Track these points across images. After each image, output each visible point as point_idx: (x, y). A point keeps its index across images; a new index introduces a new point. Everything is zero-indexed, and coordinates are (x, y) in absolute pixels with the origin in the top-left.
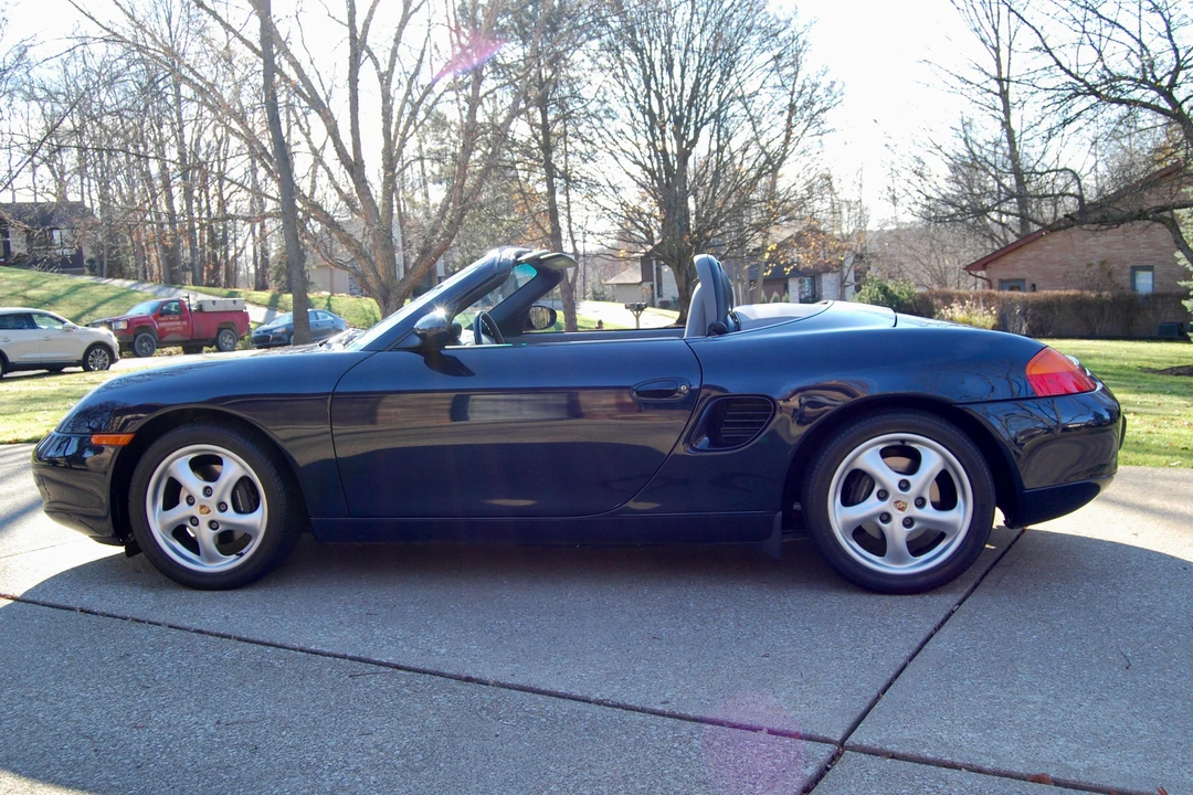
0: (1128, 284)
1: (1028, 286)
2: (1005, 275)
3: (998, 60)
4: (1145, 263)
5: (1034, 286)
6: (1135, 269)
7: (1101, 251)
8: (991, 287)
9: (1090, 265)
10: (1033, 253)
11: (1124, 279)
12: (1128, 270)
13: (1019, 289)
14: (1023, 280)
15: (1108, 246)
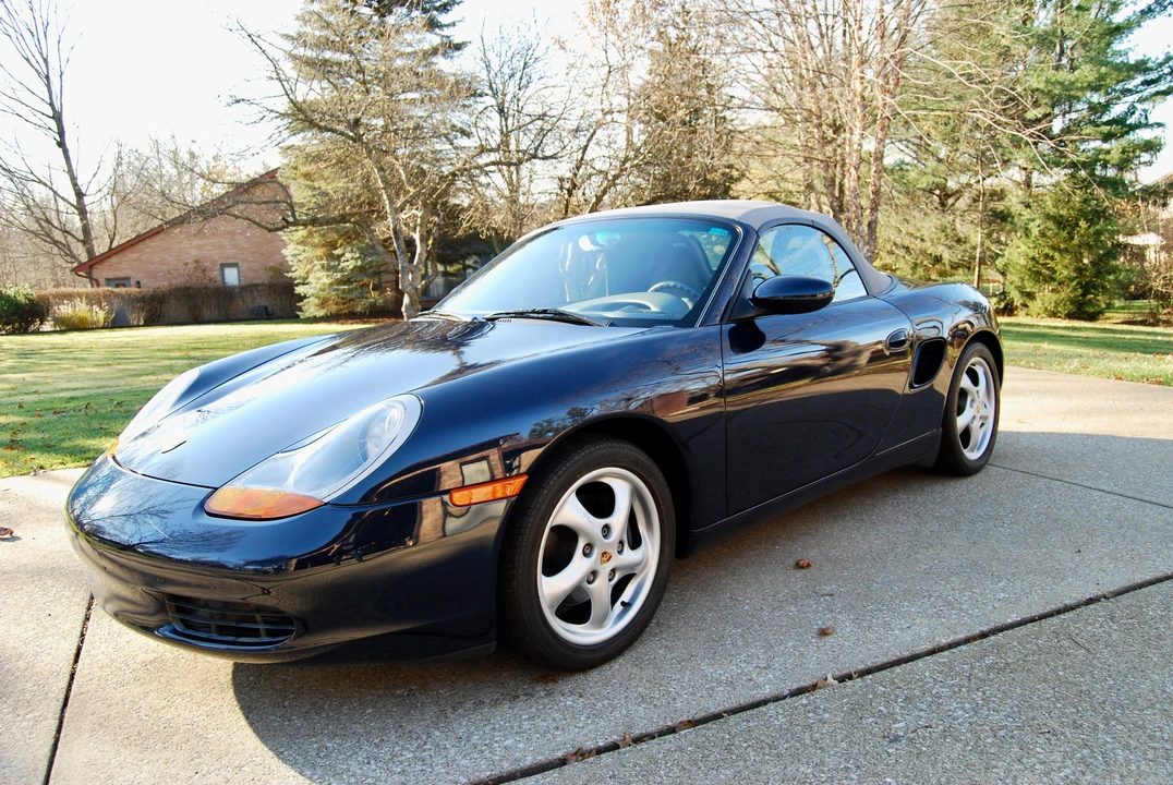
0: (220, 278)
1: (133, 282)
2: (111, 275)
3: (49, 86)
4: (231, 261)
5: (138, 283)
6: (223, 266)
7: (194, 252)
8: (98, 285)
9: (186, 264)
10: (135, 255)
11: (215, 274)
12: (218, 267)
13: (124, 285)
14: (129, 278)
15: (199, 247)
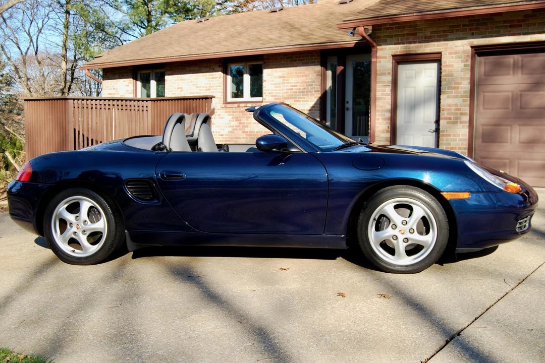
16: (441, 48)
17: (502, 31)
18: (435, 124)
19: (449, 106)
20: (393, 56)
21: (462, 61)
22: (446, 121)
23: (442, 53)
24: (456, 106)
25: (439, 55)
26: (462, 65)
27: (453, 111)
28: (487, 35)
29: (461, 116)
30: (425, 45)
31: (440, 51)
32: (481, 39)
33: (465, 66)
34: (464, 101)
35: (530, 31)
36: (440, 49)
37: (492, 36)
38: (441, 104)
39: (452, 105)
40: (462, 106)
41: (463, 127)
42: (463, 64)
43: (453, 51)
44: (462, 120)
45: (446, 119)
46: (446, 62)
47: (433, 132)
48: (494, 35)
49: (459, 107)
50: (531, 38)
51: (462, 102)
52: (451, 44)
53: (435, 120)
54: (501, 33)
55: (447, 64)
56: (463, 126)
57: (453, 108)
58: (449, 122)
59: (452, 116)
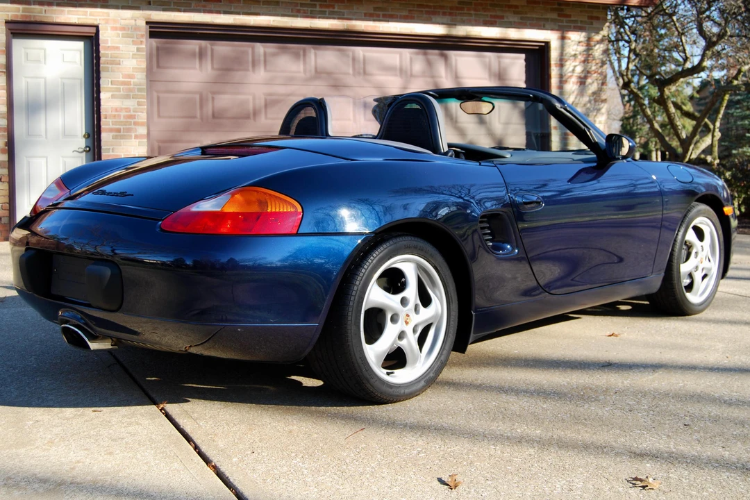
16: (98, 18)
17: (193, 5)
18: (84, 139)
19: (116, 110)
20: (7, 22)
21: (134, 43)
22: (111, 134)
23: (100, 26)
24: (126, 112)
25: (93, 30)
26: (134, 48)
27: (122, 119)
28: (172, 7)
29: (137, 127)
30: (68, 11)
31: (96, 23)
32: (162, 13)
33: (138, 50)
34: (139, 104)
35: (232, 10)
36: (96, 20)
37: (179, 11)
38: (102, 107)
39: (121, 109)
40: (137, 112)
41: (140, 144)
42: (136, 47)
43: (118, 25)
44: (137, 133)
45: (111, 130)
46: (106, 41)
47: (82, 152)
48: (183, 8)
49: (132, 113)
50: (234, 19)
51: (136, 106)
52: (113, 13)
53: (84, 133)
54: (193, 7)
55: (109, 45)
56: (139, 142)
57: (123, 114)
58: (116, 135)
59: (122, 127)
